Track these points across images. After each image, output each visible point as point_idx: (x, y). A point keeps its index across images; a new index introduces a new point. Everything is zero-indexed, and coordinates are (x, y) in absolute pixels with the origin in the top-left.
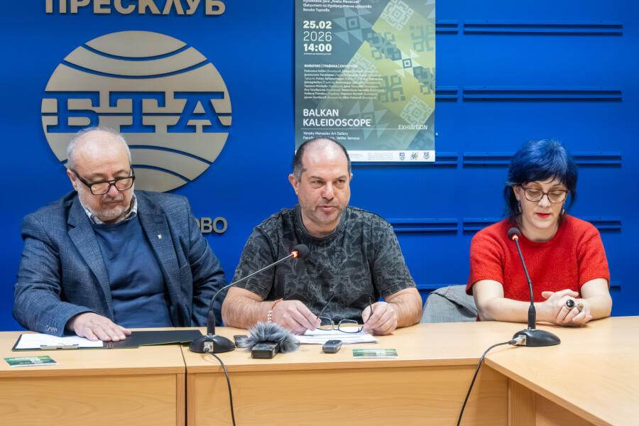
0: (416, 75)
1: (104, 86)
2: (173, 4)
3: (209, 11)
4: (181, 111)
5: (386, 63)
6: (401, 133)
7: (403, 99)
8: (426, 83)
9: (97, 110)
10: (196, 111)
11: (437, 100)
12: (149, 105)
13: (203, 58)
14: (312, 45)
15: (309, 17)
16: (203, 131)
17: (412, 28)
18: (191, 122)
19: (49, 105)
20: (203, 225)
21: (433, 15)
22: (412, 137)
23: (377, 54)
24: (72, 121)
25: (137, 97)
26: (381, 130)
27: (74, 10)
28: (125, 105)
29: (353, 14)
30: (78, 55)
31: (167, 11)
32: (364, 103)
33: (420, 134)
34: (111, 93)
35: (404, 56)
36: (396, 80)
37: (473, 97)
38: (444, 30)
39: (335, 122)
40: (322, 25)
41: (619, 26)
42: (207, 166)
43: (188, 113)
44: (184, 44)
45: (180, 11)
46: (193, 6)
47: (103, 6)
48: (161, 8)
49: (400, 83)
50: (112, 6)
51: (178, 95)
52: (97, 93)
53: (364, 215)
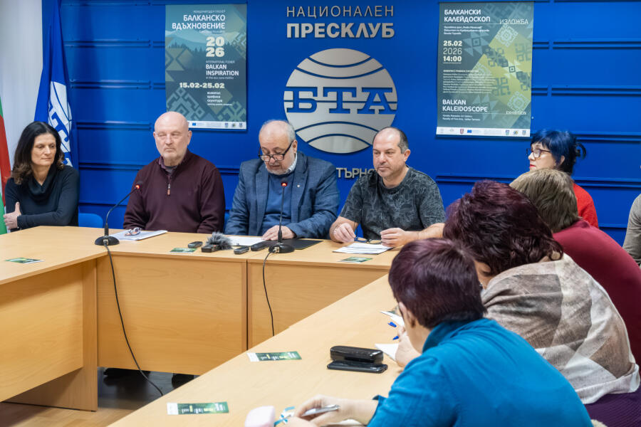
0: (518, 77)
1: (320, 84)
2: (362, 31)
3: (384, 35)
4: (365, 100)
5: (498, 68)
6: (508, 116)
7: (509, 93)
8: (524, 83)
9: (316, 99)
10: (375, 100)
11: (532, 94)
12: (347, 96)
13: (380, 66)
14: (449, 57)
15: (448, 38)
16: (380, 113)
17: (516, 45)
18: (372, 107)
19: (288, 95)
21: (531, 36)
22: (515, 120)
23: (492, 63)
24: (302, 105)
25: (339, 91)
26: (494, 114)
27: (303, 36)
28: (332, 96)
29: (477, 36)
30: (305, 64)
32: (482, 96)
33: (521, 118)
34: (324, 88)
35: (510, 64)
36: (504, 81)
37: (558, 93)
38: (538, 46)
39: (463, 109)
40: (456, 43)
43: (370, 101)
44: (368, 57)
45: (366, 35)
46: (375, 32)
47: (320, 33)
48: (355, 33)
49: (507, 82)
50: (325, 33)
51: (364, 89)
52: (316, 88)
53: (420, 176)
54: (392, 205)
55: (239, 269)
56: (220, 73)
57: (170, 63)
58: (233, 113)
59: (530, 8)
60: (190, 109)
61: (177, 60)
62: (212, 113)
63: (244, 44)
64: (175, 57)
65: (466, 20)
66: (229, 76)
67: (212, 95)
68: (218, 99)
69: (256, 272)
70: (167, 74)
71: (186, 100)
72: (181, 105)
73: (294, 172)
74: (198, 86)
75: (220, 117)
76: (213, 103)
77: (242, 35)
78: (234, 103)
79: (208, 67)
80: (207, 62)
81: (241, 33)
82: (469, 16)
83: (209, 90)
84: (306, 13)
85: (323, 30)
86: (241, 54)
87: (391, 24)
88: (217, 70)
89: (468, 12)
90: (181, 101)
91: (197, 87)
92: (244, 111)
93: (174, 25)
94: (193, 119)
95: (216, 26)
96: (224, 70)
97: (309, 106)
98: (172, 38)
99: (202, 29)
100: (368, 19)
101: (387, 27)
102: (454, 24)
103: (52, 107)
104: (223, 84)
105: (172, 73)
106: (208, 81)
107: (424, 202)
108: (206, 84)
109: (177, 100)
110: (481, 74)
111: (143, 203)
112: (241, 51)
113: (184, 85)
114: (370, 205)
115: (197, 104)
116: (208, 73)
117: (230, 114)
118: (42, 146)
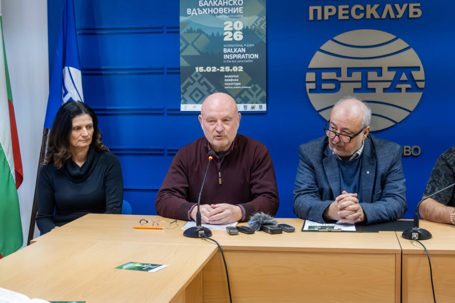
1: (344, 64)
2: (388, 12)
3: (411, 15)
4: (392, 79)
9: (339, 79)
10: (401, 79)
12: (372, 76)
13: (407, 45)
16: (406, 92)
18: (398, 86)
19: (310, 76)
20: (405, 150)
24: (325, 86)
25: (365, 71)
27: (326, 18)
28: (357, 76)
30: (328, 46)
31: (384, 16)
34: (348, 68)
42: (408, 113)
43: (397, 80)
44: (394, 37)
45: (392, 16)
46: (401, 12)
47: (344, 15)
48: (381, 14)
50: (349, 14)
51: (390, 69)
52: (340, 69)
56: (239, 56)
57: (185, 48)
60: (206, 93)
61: (192, 44)
63: (263, 27)
64: (190, 42)
66: (248, 59)
67: (230, 78)
68: (236, 82)
70: (181, 58)
71: (202, 85)
72: (197, 89)
74: (214, 69)
75: (239, 100)
76: (230, 86)
77: (261, 19)
78: (253, 85)
79: (225, 50)
80: (225, 46)
81: (260, 16)
83: (226, 73)
85: (347, 12)
86: (261, 37)
87: (419, 5)
88: (236, 53)
90: (197, 85)
91: (213, 71)
92: (264, 94)
93: (189, 11)
95: (234, 11)
96: (243, 53)
97: (332, 86)
98: (186, 23)
99: (219, 14)
101: (415, 7)
104: (242, 68)
105: (187, 58)
106: (225, 65)
108: (223, 68)
109: (192, 85)
112: (261, 35)
113: (200, 69)
115: (213, 88)
116: (226, 57)
117: (249, 96)
118: (79, 128)
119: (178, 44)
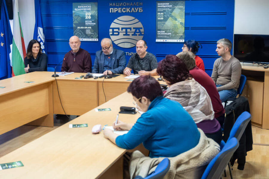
0: (180, 24)
1: (120, 27)
2: (133, 11)
3: (140, 11)
5: (174, 21)
6: (178, 36)
7: (178, 29)
8: (182, 26)
9: (119, 31)
10: (137, 31)
11: (185, 29)
12: (129, 30)
13: (139, 21)
14: (159, 18)
15: (160, 12)
16: (139, 35)
17: (180, 14)
18: (136, 34)
19: (111, 30)
21: (184, 11)
22: (180, 37)
23: (172, 20)
24: (115, 33)
25: (126, 29)
26: (173, 35)
27: (115, 12)
28: (124, 30)
29: (168, 11)
30: (116, 21)
32: (170, 30)
33: (181, 36)
34: (122, 28)
35: (178, 20)
36: (176, 25)
37: (193, 28)
38: (186, 14)
39: (164, 34)
40: (161, 14)
41: (226, 13)
43: (135, 32)
44: (135, 18)
45: (134, 12)
46: (137, 10)
47: (120, 11)
48: (131, 11)
49: (177, 25)
50: (122, 11)
51: (134, 28)
53: (150, 54)
54: (142, 63)
55: (95, 84)
56: (90, 24)
57: (74, 21)
58: (94, 36)
59: (184, 2)
60: (81, 35)
61: (76, 20)
62: (88, 36)
63: (97, 15)
64: (76, 19)
65: (165, 6)
66: (92, 25)
67: (87, 31)
69: (100, 84)
70: (73, 24)
71: (80, 32)
72: (78, 34)
73: (112, 54)
75: (90, 37)
76: (88, 33)
78: (94, 33)
79: (86, 22)
80: (86, 20)
81: (96, 11)
82: (165, 5)
83: (86, 29)
84: (116, 5)
85: (121, 10)
87: (142, 8)
89: (165, 4)
90: (78, 32)
91: (83, 28)
92: (97, 35)
93: (75, 9)
94: (82, 38)
95: (88, 9)
97: (117, 33)
98: (75, 13)
99: (84, 10)
100: (135, 6)
101: (141, 9)
102: (161, 8)
103: (38, 35)
104: (91, 27)
105: (75, 24)
106: (86, 26)
107: (152, 63)
110: (169, 23)
111: (67, 64)
112: (96, 17)
113: (79, 28)
114: (135, 64)
115: (83, 33)
116: (86, 24)
117: (93, 36)
118: (35, 47)
119: (72, 20)
